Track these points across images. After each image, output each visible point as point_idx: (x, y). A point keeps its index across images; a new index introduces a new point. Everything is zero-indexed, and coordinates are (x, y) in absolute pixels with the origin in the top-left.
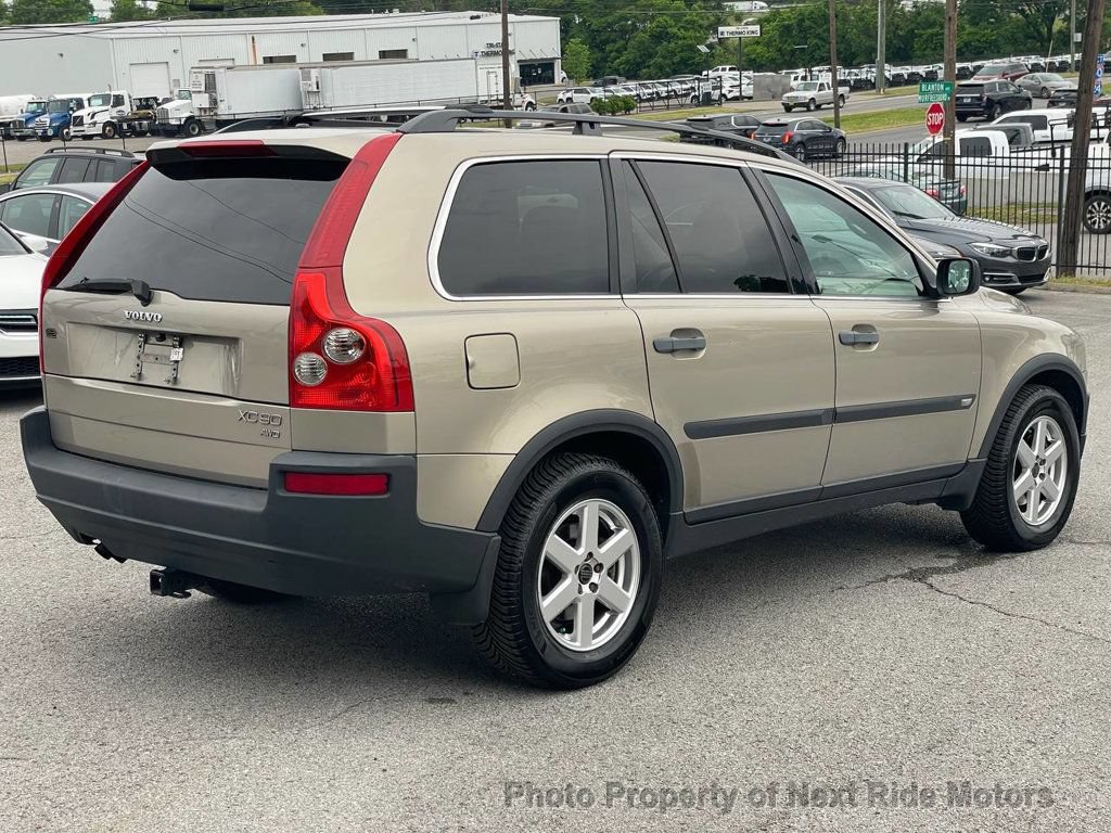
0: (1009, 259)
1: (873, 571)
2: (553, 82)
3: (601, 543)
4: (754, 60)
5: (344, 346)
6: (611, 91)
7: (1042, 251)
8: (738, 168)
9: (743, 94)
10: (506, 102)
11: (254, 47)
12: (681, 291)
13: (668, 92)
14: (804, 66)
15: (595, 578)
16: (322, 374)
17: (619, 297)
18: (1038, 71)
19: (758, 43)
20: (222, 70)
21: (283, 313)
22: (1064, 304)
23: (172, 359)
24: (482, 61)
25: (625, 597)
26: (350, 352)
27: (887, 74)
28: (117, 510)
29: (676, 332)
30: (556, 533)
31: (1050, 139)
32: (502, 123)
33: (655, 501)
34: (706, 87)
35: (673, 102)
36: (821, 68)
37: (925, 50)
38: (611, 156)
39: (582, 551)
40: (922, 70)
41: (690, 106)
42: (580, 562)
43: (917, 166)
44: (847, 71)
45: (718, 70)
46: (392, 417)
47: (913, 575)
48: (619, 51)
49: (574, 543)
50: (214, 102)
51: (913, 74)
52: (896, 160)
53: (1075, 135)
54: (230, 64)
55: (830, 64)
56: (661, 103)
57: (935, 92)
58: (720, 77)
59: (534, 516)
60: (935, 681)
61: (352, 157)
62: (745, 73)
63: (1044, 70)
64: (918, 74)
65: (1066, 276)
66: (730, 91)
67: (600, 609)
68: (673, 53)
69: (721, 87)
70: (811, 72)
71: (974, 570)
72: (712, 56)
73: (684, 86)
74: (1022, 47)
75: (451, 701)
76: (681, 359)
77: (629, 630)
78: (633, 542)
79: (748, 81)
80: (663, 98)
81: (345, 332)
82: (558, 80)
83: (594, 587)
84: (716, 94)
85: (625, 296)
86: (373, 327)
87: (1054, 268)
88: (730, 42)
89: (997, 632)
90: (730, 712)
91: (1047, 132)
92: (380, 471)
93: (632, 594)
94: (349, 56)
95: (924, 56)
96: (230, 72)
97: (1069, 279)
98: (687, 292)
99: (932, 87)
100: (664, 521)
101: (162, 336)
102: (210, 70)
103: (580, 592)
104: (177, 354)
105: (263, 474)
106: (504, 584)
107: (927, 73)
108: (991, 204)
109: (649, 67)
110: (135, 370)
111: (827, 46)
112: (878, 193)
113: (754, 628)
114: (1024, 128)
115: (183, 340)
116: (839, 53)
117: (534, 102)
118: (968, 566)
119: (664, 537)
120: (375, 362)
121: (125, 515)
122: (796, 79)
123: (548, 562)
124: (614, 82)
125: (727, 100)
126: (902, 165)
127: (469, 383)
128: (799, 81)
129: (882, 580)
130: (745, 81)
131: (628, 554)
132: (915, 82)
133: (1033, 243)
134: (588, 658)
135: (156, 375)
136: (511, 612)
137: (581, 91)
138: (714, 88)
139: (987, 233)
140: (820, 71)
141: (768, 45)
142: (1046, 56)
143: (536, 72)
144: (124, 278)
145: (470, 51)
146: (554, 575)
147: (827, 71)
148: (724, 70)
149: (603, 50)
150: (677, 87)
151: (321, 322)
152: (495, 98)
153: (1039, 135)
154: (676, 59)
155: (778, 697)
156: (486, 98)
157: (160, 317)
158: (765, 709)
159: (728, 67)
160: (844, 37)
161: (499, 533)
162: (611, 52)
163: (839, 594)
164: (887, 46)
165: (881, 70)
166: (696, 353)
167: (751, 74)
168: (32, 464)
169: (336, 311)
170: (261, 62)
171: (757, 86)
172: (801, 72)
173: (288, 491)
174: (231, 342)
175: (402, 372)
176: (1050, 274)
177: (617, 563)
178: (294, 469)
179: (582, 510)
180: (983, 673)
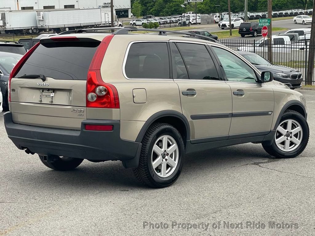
0: (289, 79)
1: (243, 163)
2: (128, 17)
3: (168, 148)
4: (201, 10)
5: (101, 91)
6: (149, 21)
7: (300, 76)
8: (204, 45)
9: (197, 22)
10: (112, 24)
11: (18, 3)
12: (189, 79)
13: (170, 21)
14: (219, 12)
15: (167, 157)
16: (95, 99)
17: (173, 80)
18: (302, 15)
19: (202, 4)
20: (8, 12)
21: (85, 82)
22: (307, 94)
23: (51, 96)
24: (102, 9)
25: (175, 163)
26: (103, 93)
27: (248, 15)
28: (35, 138)
29: (188, 90)
30: (156, 144)
31: (304, 39)
32: (110, 32)
33: (182, 137)
34: (184, 19)
35: (172, 25)
36: (225, 13)
37: (262, 7)
38: (170, 41)
39: (163, 150)
40: (260, 14)
41: (178, 26)
42: (163, 153)
43: (258, 48)
44: (234, 14)
45: (188, 13)
46: (114, 110)
47: (255, 164)
48: (152, 6)
49: (161, 147)
50: (5, 24)
51: (257, 15)
52: (251, 45)
53: (311, 37)
54: (9, 10)
55: (228, 12)
56: (168, 25)
57: (265, 22)
58: (189, 16)
59: (150, 139)
60: (260, 186)
61: (101, 41)
62: (198, 15)
63: (304, 14)
64: (259, 15)
65: (308, 85)
66: (192, 21)
67: (168, 166)
68: (171, 7)
69: (189, 20)
70: (221, 14)
71: (272, 163)
72: (186, 8)
73: (176, 19)
74: (296, 6)
75: (128, 191)
76: (189, 97)
77: (176, 172)
78: (177, 148)
79: (199, 18)
80: (168, 23)
81: (101, 87)
82: (130, 16)
83: (166, 160)
84: (187, 22)
85: (174, 80)
86: (109, 86)
87: (304, 82)
88: (192, 3)
89: (278, 175)
90: (205, 192)
91: (304, 36)
92: (111, 124)
93: (177, 162)
94: (53, 7)
95: (262, 9)
96: (11, 13)
97: (309, 86)
98: (191, 79)
99: (264, 20)
100: (185, 143)
101: (49, 90)
102: (3, 12)
103: (163, 161)
104: (52, 95)
105: (79, 126)
106: (142, 158)
107: (262, 15)
108: (285, 61)
109: (163, 12)
110: (40, 99)
111: (227, 5)
112: (245, 56)
113: (210, 175)
114: (296, 35)
115: (54, 90)
116: (231, 8)
117: (122, 24)
118: (271, 162)
119: (185, 147)
120: (110, 95)
121: (37, 139)
122: (216, 17)
123: (154, 152)
124: (150, 17)
125: (192, 24)
126: (253, 47)
127: (134, 102)
128: (217, 18)
129: (246, 165)
130: (198, 17)
131: (175, 151)
132: (258, 18)
133: (297, 73)
134: (165, 179)
135: (46, 100)
136: (145, 165)
137: (138, 21)
138: (187, 20)
139: (282, 70)
140: (224, 14)
141: (206, 4)
142: (305, 10)
143: (122, 13)
144: (37, 74)
145: (98, 6)
146: (156, 156)
147: (227, 14)
148: (190, 13)
149: (146, 6)
150: (173, 19)
151: (95, 84)
152: (108, 23)
153: (301, 37)
154: (173, 9)
155: (217, 189)
156: (104, 23)
157: (48, 84)
158: (214, 191)
159: (191, 12)
160: (233, 2)
161: (141, 142)
162: (149, 6)
163: (234, 168)
164: (248, 5)
165: (246, 14)
166: (194, 96)
167: (200, 15)
168: (7, 127)
169: (99, 82)
170: (20, 9)
171: (202, 19)
172: (218, 14)
173: (86, 130)
174: (69, 91)
175: (117, 99)
176: (303, 84)
177: (172, 154)
178: (88, 124)
179: (163, 138)
180: (273, 184)
